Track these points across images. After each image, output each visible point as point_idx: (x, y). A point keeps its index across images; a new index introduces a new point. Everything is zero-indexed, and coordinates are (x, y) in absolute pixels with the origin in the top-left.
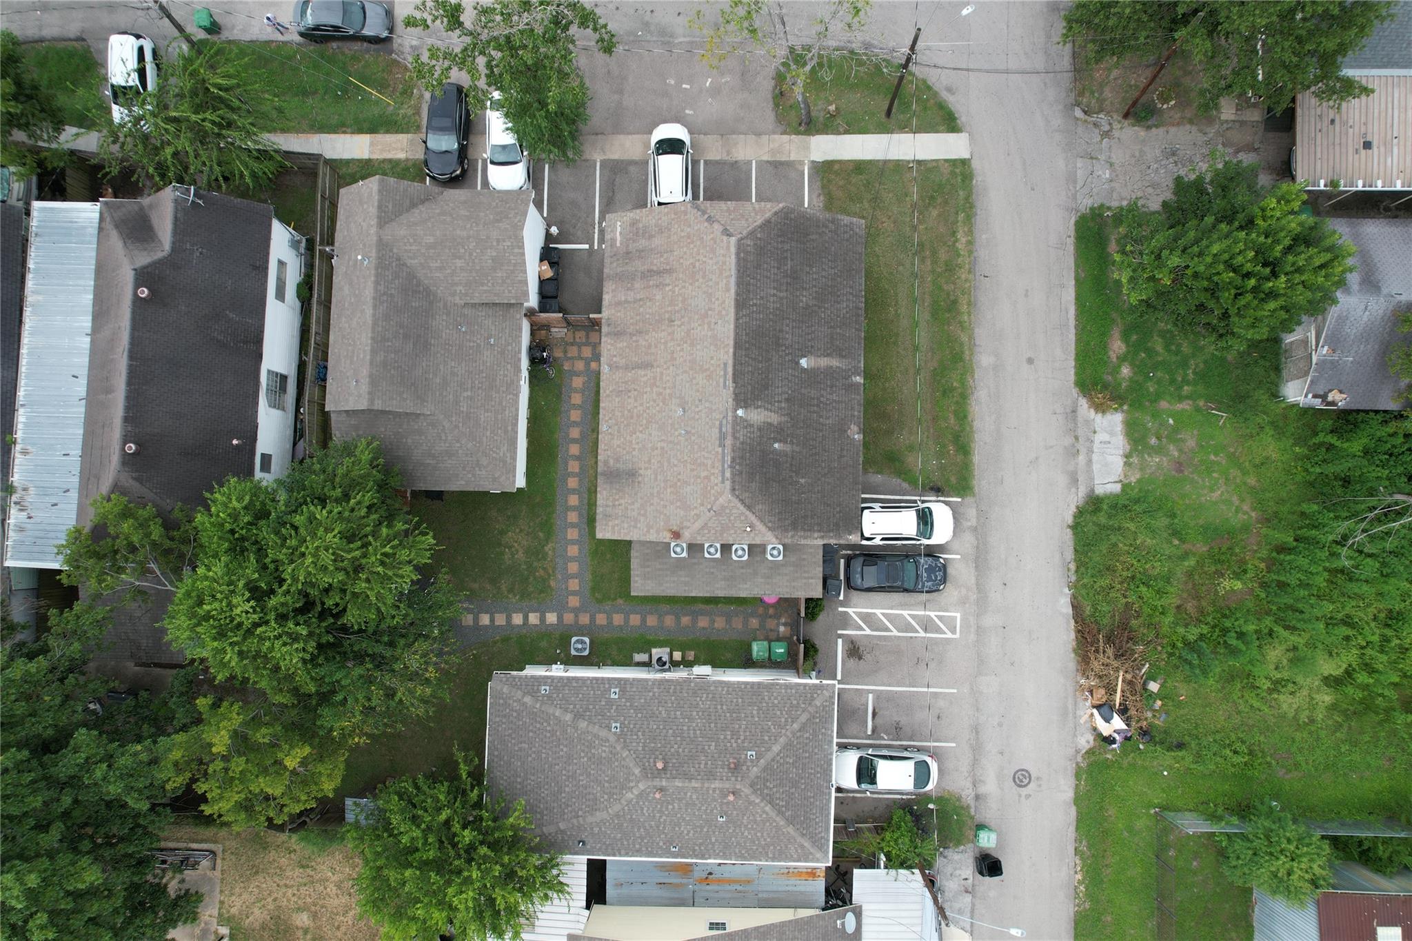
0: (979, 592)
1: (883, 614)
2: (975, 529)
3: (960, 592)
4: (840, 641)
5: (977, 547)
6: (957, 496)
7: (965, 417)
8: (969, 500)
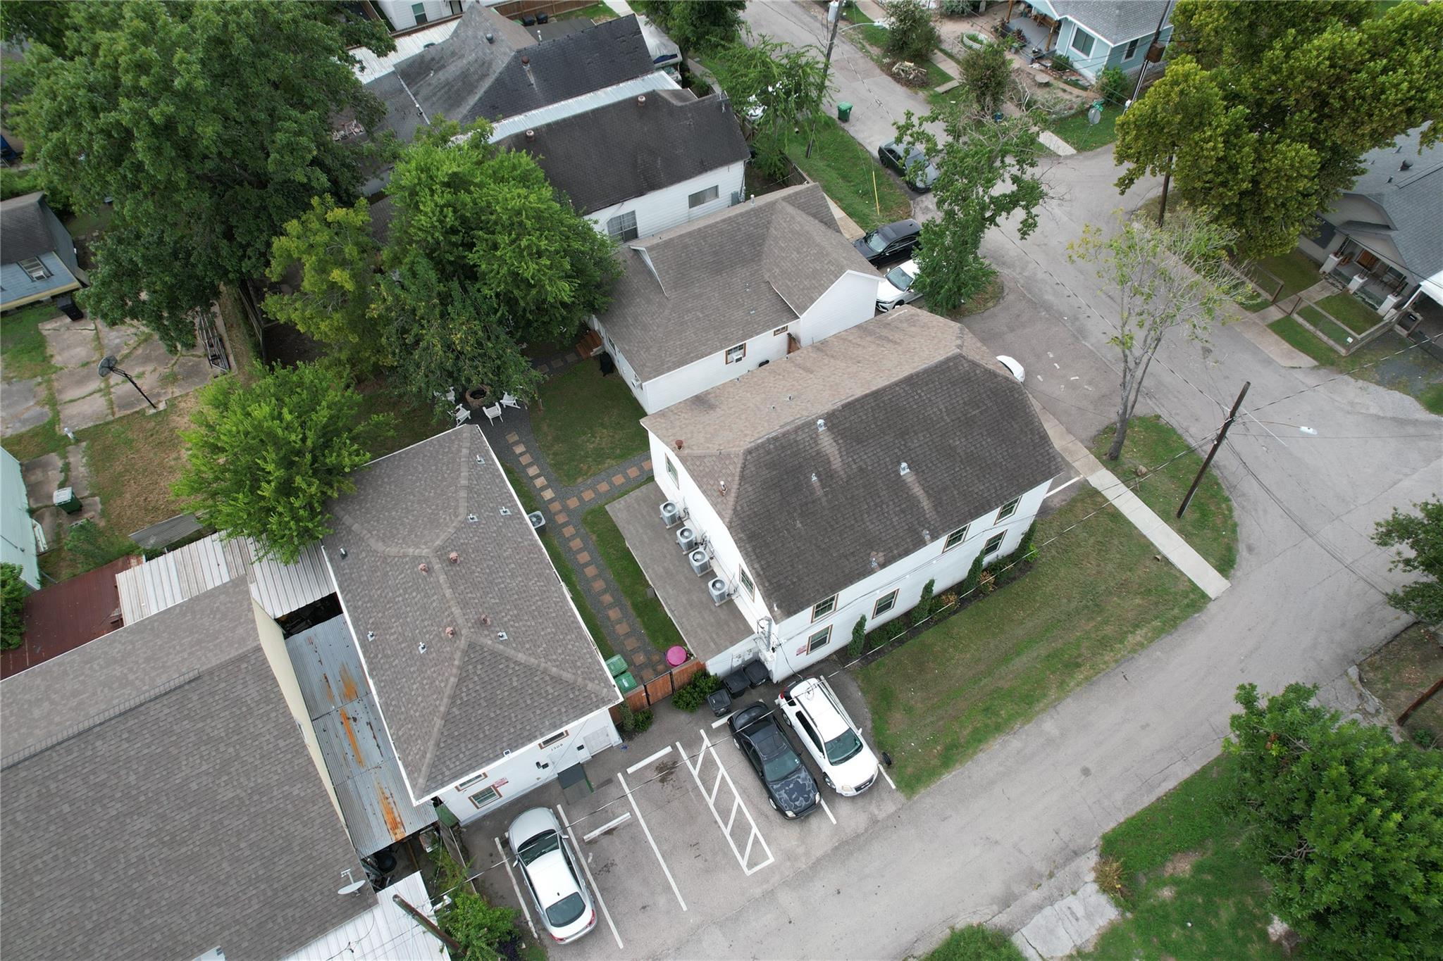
0: (811, 868)
1: (723, 778)
2: (874, 821)
3: (798, 846)
4: (668, 749)
5: (858, 836)
6: (896, 782)
7: (980, 741)
8: (900, 797)
